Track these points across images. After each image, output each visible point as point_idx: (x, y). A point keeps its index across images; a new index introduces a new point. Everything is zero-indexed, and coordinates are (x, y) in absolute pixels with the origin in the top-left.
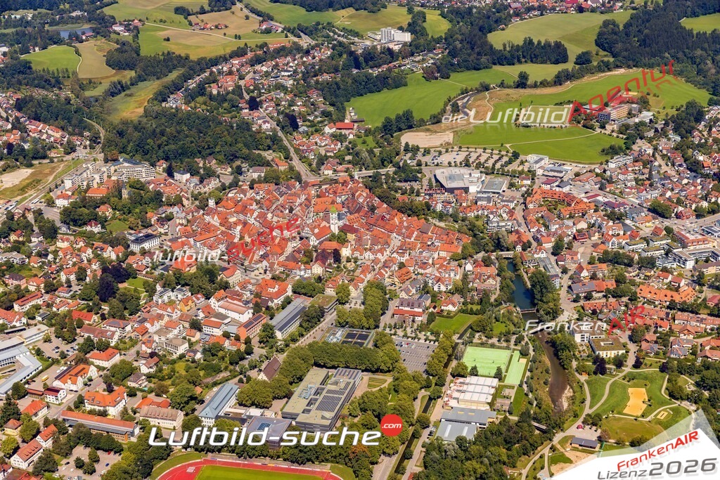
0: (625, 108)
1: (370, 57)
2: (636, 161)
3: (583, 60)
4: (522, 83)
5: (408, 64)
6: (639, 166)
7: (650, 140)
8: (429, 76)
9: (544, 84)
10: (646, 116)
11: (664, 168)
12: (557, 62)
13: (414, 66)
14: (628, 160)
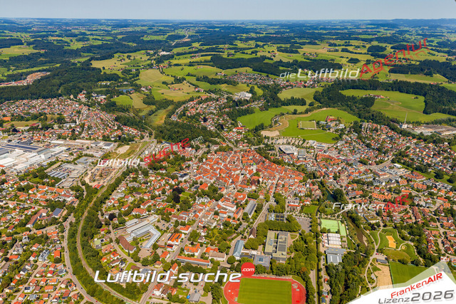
0: (335, 123)
2: (346, 143)
3: (311, 105)
4: (295, 112)
5: (253, 105)
6: (348, 145)
7: (347, 135)
8: (262, 109)
9: (301, 113)
10: (342, 126)
11: (357, 146)
12: (302, 105)
14: (343, 142)
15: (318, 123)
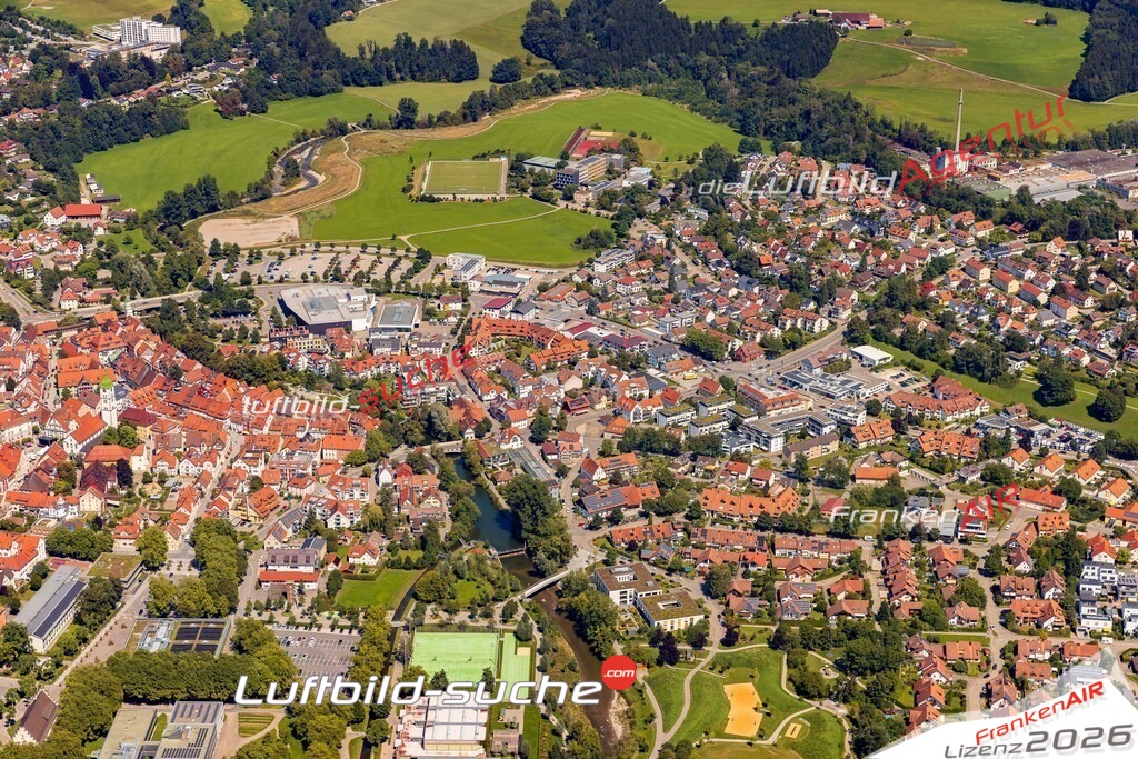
0: (602, 161)
1: (110, 75)
2: (641, 258)
3: (506, 74)
4: (406, 118)
5: (183, 86)
6: (647, 268)
7: (656, 219)
8: (228, 108)
9: (444, 120)
10: (640, 174)
11: (692, 270)
12: (458, 79)
13: (198, 89)
14: (627, 257)
15: (516, 168)
